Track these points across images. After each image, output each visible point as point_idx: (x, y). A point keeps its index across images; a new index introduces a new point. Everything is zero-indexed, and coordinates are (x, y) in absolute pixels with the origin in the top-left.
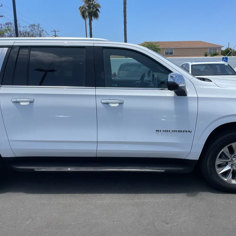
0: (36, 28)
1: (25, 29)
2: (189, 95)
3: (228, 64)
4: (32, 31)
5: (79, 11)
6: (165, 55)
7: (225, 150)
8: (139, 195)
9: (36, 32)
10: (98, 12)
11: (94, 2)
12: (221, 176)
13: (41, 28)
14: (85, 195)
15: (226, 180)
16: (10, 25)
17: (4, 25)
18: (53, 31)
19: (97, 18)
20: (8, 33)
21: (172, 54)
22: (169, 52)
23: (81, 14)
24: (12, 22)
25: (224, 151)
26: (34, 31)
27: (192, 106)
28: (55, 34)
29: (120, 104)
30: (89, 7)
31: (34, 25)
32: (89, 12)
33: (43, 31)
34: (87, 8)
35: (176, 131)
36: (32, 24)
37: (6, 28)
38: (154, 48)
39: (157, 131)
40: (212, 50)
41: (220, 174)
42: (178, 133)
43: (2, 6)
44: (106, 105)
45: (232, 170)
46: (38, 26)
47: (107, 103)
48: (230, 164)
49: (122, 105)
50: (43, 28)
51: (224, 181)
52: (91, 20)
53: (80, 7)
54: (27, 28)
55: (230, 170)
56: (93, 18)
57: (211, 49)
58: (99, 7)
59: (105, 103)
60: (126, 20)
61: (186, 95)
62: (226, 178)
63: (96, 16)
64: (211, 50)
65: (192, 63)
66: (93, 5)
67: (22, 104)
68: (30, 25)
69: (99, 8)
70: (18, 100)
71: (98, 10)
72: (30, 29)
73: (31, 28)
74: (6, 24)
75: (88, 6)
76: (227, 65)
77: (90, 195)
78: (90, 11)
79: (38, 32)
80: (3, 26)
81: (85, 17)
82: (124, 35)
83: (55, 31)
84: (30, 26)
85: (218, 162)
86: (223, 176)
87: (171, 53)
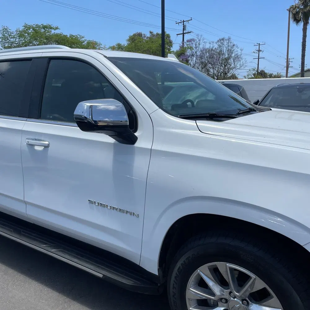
1: (212, 46)
4: (220, 46)
13: (231, 43)
18: (257, 44)
24: (195, 39)
25: (202, 275)
28: (259, 49)
31: (223, 39)
33: (234, 45)
34: (302, 7)
35: (116, 209)
36: (221, 39)
39: (90, 202)
43: (191, 20)
46: (229, 39)
54: (213, 44)
68: (219, 39)
72: (218, 45)
73: (219, 43)
74: (188, 41)
75: (303, 4)
78: (305, 10)
81: (298, 20)
84: (218, 41)
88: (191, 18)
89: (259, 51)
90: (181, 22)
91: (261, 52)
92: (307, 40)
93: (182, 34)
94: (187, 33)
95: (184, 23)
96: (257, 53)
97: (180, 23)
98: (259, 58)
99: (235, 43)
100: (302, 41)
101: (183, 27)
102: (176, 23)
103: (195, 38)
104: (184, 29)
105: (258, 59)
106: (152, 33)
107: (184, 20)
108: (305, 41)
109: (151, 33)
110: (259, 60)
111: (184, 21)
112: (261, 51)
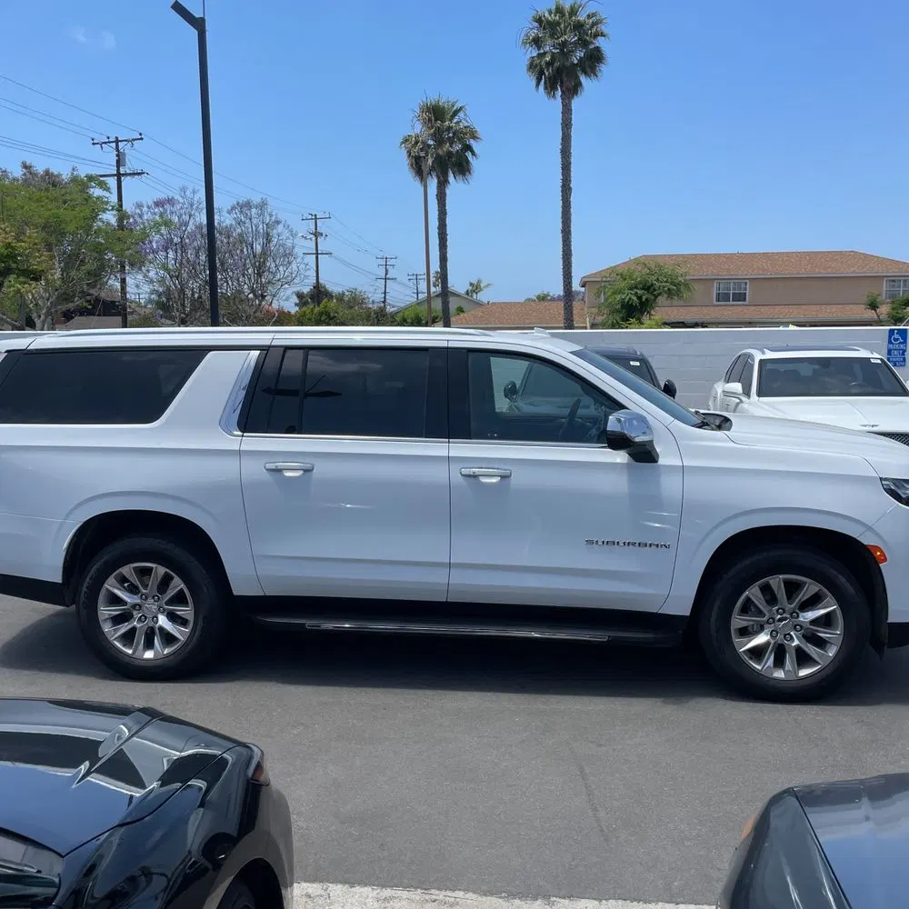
0: (253, 213)
2: (662, 461)
3: (881, 359)
4: (240, 223)
5: (404, 153)
6: (715, 303)
7: (753, 592)
8: (547, 697)
9: (254, 228)
10: (469, 154)
11: (455, 121)
12: (746, 658)
13: (271, 215)
14: (420, 692)
15: (759, 667)
16: (167, 207)
17: (149, 207)
18: (310, 217)
19: (464, 175)
20: (162, 235)
21: (745, 300)
22: (731, 292)
23: (412, 165)
25: (751, 596)
26: (248, 225)
27: (670, 486)
28: (316, 229)
29: (503, 477)
30: (439, 137)
31: (248, 205)
32: (438, 155)
33: (278, 222)
34: (431, 142)
35: (634, 544)
36: (241, 202)
37: (157, 218)
38: (666, 282)
39: (590, 542)
40: (899, 286)
41: (744, 652)
42: (637, 548)
43: (141, 139)
44: (472, 479)
45: (772, 642)
46: (262, 206)
47: (475, 476)
48: (768, 629)
49: (507, 479)
50: (276, 214)
51: (754, 670)
52: (443, 184)
53: (406, 141)
54: (225, 213)
55: (768, 644)
56: (451, 178)
57: (893, 281)
58: (474, 137)
59: (469, 476)
60: (570, 181)
61: (657, 462)
62: (759, 664)
63: (463, 168)
64: (893, 286)
65: (763, 353)
66: (454, 133)
67: (288, 474)
68: (235, 203)
69: (472, 142)
70: (280, 465)
71: (469, 148)
72: (235, 219)
73: (237, 212)
74: (157, 204)
75: (434, 136)
76: (879, 361)
77: (429, 693)
78: (440, 152)
79: (261, 226)
80: (145, 209)
81: (425, 173)
82: (561, 235)
83: (316, 219)
84: (233, 208)
85: (738, 621)
86: (751, 659)
87: (740, 297)
88: (141, 134)
89: (317, 234)
90: (110, 142)
91: (323, 238)
92: (448, 221)
93: (115, 175)
94: (130, 174)
95: (117, 146)
96: (311, 239)
97: (105, 143)
98: (317, 254)
99: (280, 217)
100: (437, 224)
101: (117, 156)
102: (94, 144)
103: (177, 197)
104: (119, 164)
105: (314, 256)
106: (31, 167)
107: (117, 138)
108: (445, 225)
109: (25, 166)
110: (317, 257)
111: (117, 141)
112: (322, 234)
